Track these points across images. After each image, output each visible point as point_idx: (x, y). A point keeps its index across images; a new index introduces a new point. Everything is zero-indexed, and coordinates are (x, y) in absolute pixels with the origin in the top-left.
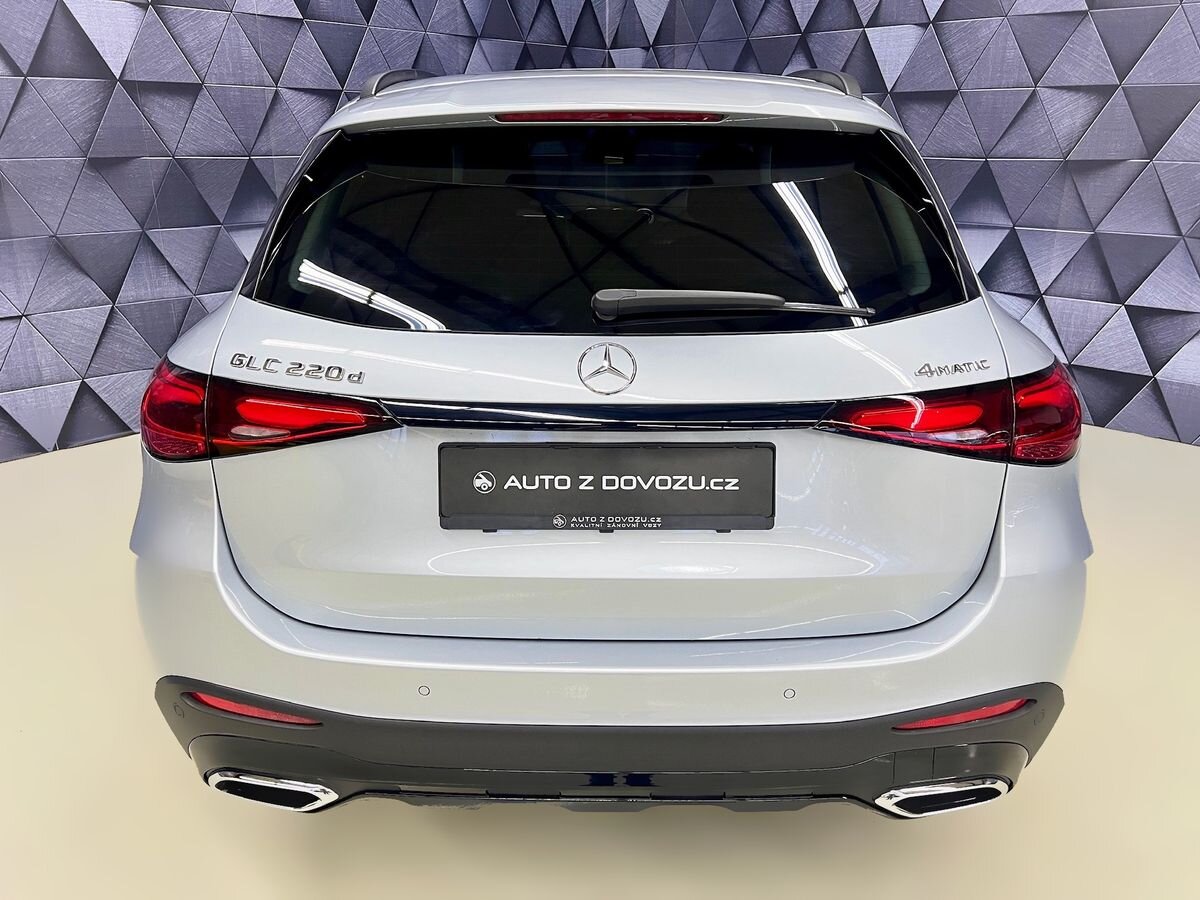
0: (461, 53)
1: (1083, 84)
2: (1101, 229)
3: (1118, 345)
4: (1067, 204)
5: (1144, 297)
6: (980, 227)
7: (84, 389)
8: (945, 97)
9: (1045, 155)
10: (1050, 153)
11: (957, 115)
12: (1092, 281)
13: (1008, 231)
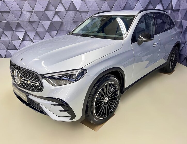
0: (135, 3)
8: (9, 12)
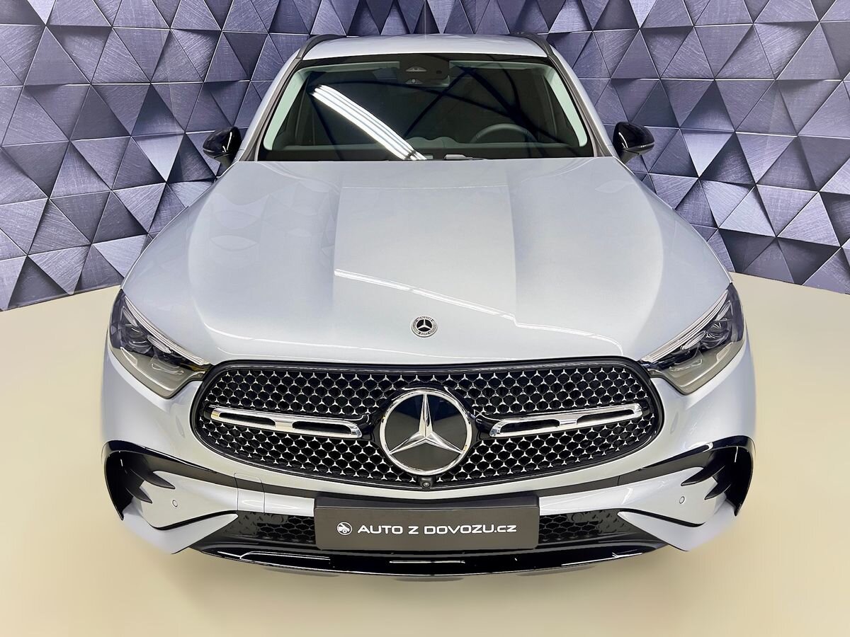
1: (790, 21)
2: (802, 133)
3: (814, 223)
4: (776, 115)
5: (833, 186)
6: (708, 132)
7: (29, 263)
8: (683, 32)
9: (760, 76)
10: (763, 74)
11: (692, 46)
12: (794, 173)
13: (730, 135)
